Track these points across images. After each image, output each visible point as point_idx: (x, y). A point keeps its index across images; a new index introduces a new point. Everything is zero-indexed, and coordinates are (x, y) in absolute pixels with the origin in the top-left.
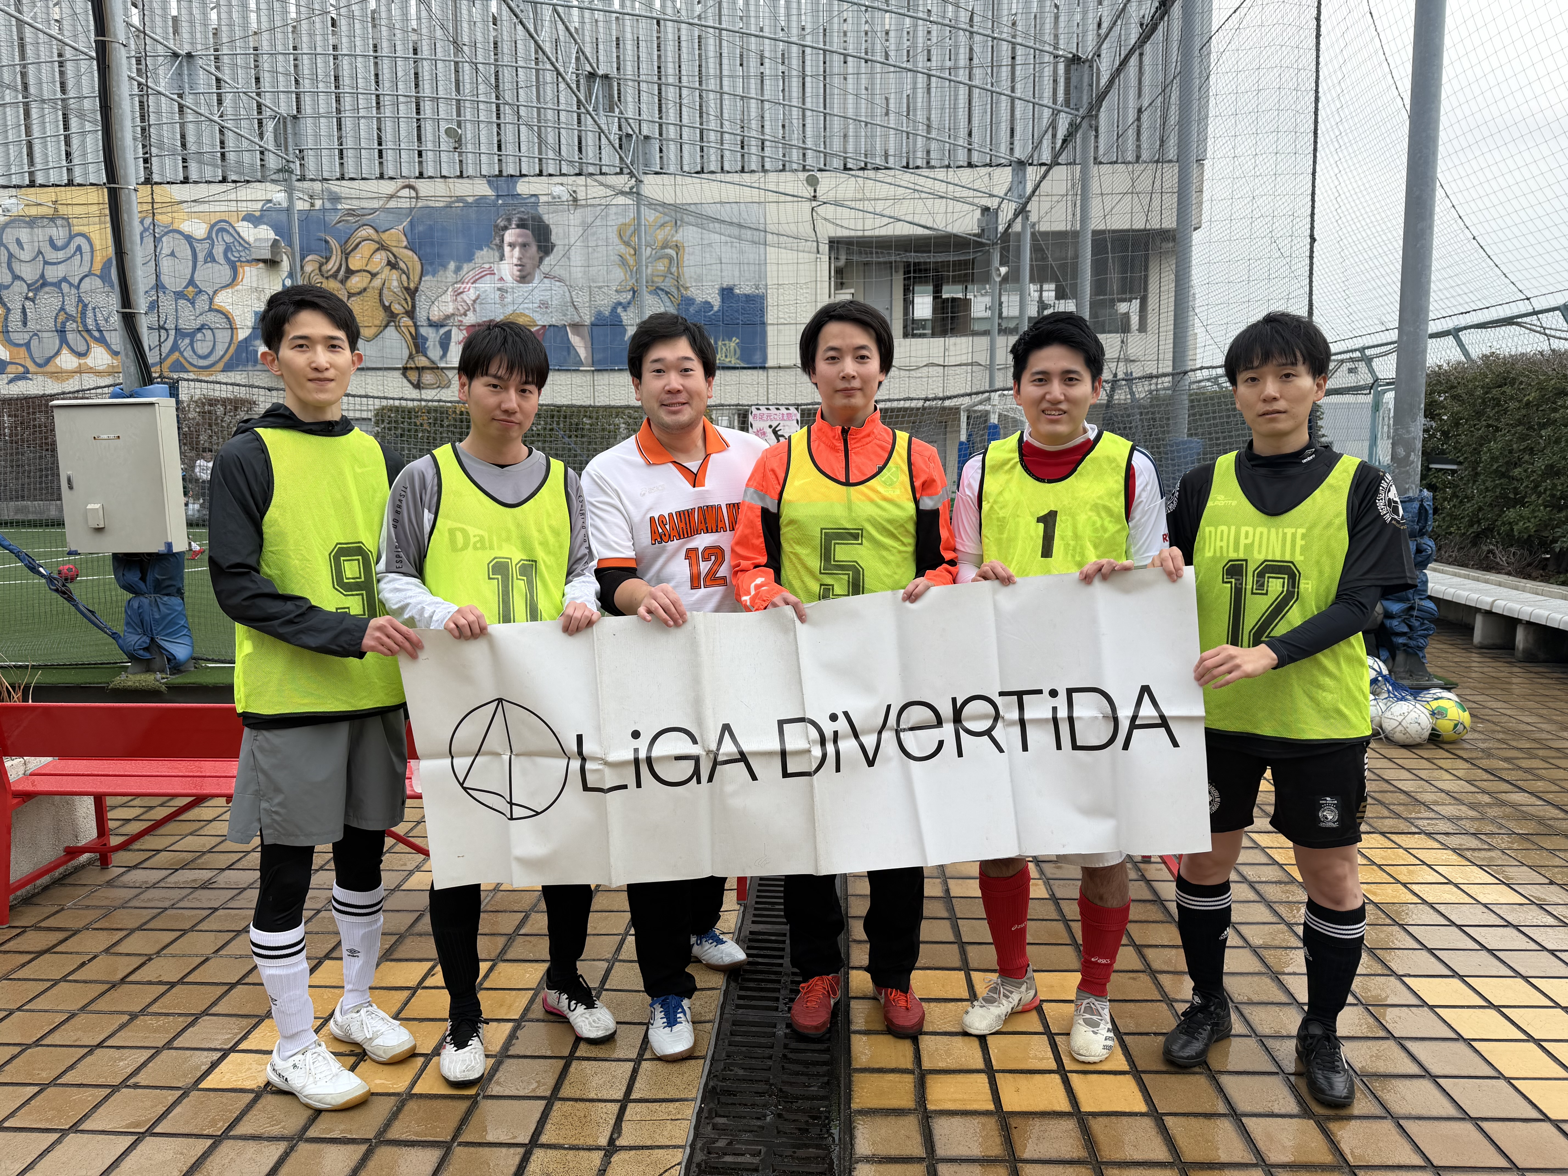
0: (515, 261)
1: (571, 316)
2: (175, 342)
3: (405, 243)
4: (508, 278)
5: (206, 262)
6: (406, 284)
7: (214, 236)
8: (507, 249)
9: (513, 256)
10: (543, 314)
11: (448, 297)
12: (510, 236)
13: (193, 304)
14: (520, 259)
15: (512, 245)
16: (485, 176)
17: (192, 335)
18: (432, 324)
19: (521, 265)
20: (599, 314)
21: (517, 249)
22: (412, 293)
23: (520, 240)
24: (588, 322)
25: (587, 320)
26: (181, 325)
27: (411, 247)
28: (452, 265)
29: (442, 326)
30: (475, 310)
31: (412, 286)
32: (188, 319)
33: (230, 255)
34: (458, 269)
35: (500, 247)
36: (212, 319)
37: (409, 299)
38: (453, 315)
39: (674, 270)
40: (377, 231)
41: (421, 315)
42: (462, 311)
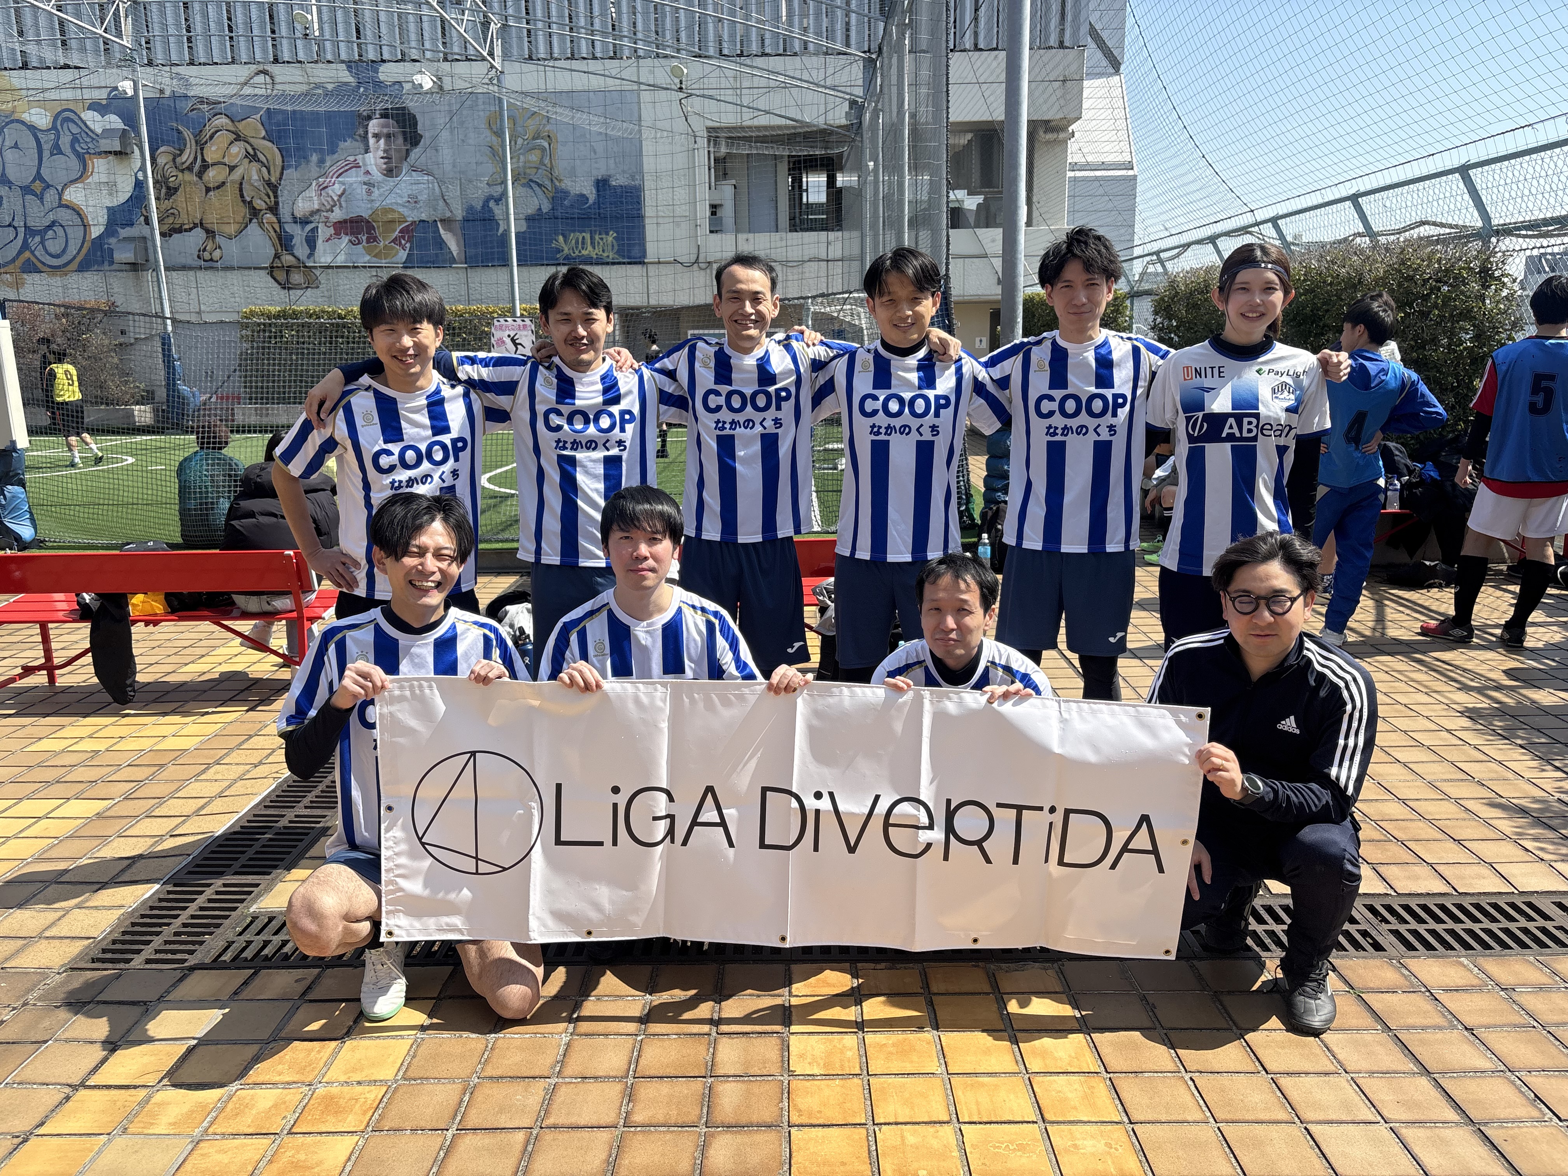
0: (381, 154)
1: (442, 211)
2: (25, 241)
3: (263, 133)
4: (374, 170)
5: (52, 154)
6: (266, 177)
7: (59, 127)
8: (372, 141)
9: (377, 148)
10: (412, 209)
11: (312, 192)
12: (374, 126)
13: (41, 199)
14: (385, 151)
15: (376, 136)
16: (343, 62)
17: (42, 232)
18: (295, 220)
19: (388, 158)
20: (470, 209)
21: (382, 141)
22: (274, 187)
23: (385, 130)
24: (459, 217)
25: (459, 214)
26: (30, 223)
27: (269, 138)
28: (314, 158)
29: (307, 223)
30: (341, 206)
31: (273, 180)
32: (38, 217)
33: (77, 145)
34: (321, 161)
35: (365, 138)
36: (64, 216)
37: (271, 194)
38: (318, 210)
39: (547, 161)
40: (233, 121)
41: (285, 211)
42: (328, 207)
